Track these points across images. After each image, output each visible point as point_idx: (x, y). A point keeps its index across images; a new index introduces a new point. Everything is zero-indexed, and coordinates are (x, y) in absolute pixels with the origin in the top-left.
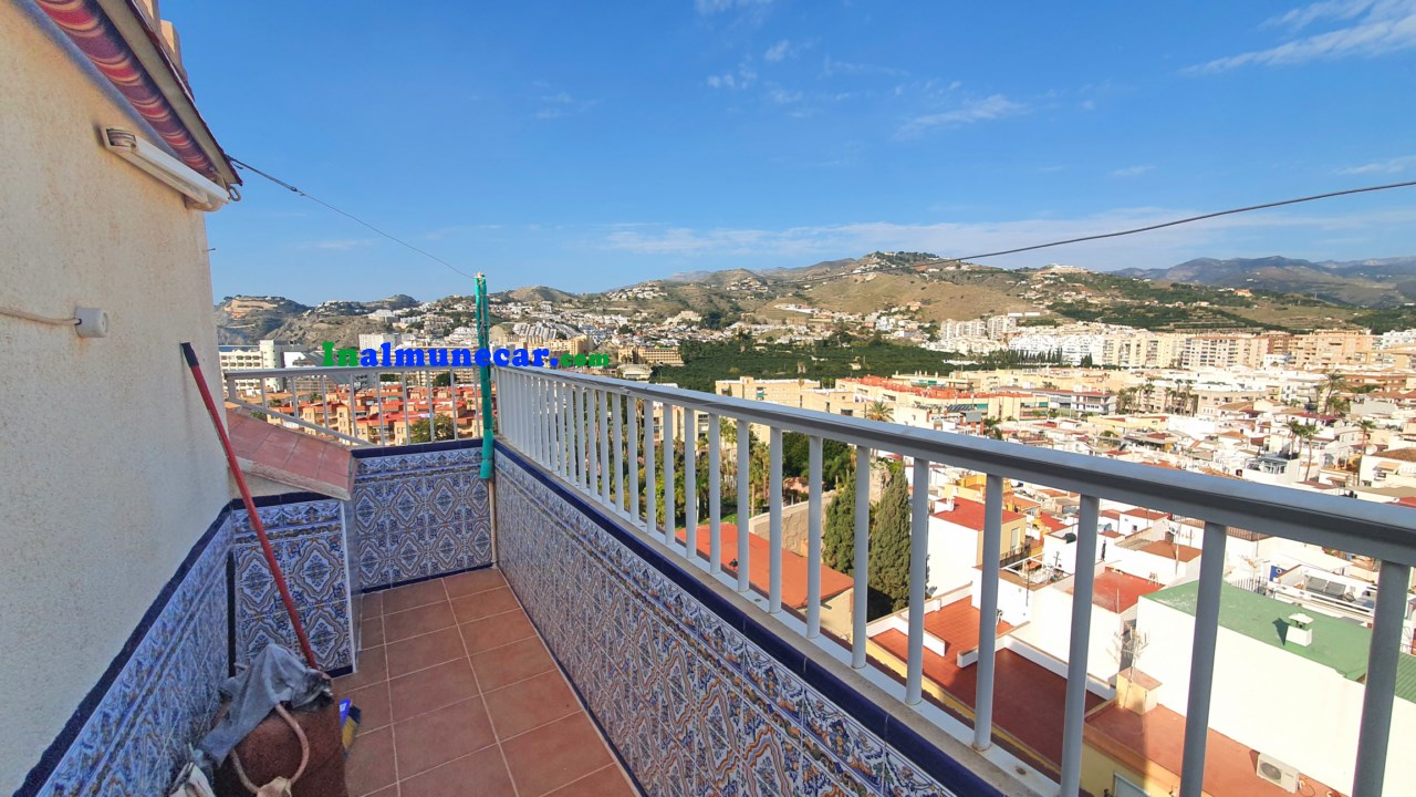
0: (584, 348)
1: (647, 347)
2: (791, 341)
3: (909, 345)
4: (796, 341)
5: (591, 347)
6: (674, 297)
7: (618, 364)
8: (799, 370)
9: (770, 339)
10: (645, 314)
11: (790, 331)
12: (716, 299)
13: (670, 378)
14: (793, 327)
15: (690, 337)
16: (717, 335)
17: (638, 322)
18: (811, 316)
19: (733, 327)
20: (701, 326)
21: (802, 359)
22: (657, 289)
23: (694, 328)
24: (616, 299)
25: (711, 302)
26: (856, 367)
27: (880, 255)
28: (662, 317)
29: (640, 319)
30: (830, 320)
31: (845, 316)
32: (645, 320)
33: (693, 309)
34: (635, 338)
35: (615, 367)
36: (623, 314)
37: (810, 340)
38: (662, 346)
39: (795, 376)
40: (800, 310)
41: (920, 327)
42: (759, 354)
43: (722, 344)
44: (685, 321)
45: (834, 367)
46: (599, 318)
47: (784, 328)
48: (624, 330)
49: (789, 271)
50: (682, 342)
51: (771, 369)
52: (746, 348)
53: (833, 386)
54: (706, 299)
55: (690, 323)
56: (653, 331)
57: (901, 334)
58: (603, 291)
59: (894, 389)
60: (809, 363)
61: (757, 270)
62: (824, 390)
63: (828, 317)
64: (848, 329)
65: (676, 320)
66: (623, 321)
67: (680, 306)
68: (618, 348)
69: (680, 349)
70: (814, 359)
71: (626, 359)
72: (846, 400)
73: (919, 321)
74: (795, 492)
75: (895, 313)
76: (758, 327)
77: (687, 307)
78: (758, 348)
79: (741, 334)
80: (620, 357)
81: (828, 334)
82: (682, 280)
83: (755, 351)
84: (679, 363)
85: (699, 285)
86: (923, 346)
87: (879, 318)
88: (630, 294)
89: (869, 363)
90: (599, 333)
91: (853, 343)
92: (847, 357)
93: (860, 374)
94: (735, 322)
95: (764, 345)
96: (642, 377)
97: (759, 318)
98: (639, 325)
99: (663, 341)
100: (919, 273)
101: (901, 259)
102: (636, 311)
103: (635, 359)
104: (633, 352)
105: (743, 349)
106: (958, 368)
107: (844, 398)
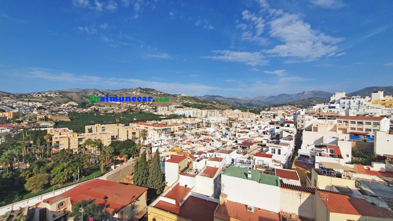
0: (16, 116)
1: (52, 114)
2: (113, 112)
3: (150, 113)
4: (115, 112)
5: (21, 114)
6: (65, 96)
7: (37, 121)
8: (117, 121)
9: (106, 111)
10: (51, 102)
11: (113, 109)
12: (84, 98)
13: (64, 126)
14: (114, 108)
15: (73, 111)
16: (85, 110)
17: (48, 105)
18: (120, 104)
19: (91, 107)
20: (78, 107)
21: (118, 117)
22: (58, 93)
23: (75, 108)
24: (36, 96)
25: (82, 99)
26: (135, 119)
27: (140, 88)
28: (60, 104)
29: (49, 104)
30: (126, 106)
31: (131, 105)
32: (52, 104)
33: (74, 101)
34: (46, 111)
35: (35, 123)
36: (40, 102)
37: (120, 111)
38: (60, 114)
39: (115, 123)
40: (116, 103)
41: (152, 108)
42: (102, 116)
43: (87, 113)
44: (70, 105)
45: (128, 120)
46: (26, 103)
47: (111, 108)
48: (40, 108)
49: (112, 91)
50: (69, 113)
51: (106, 121)
52: (97, 115)
53: (129, 125)
54: (80, 98)
55: (73, 106)
56: (55, 109)
57: (147, 110)
58: (29, 93)
59: (147, 125)
60: (120, 119)
61: (101, 89)
62: (126, 127)
63: (125, 105)
64: (132, 108)
65: (66, 105)
66: (39, 105)
67: (69, 100)
68: (36, 115)
69: (68, 115)
70: (121, 117)
71: (41, 120)
72: (134, 129)
73: (152, 106)
74: (118, 160)
75: (145, 104)
76: (101, 108)
77: (72, 100)
78: (101, 114)
79: (95, 110)
80: (38, 119)
81: (126, 110)
82: (70, 91)
83: (100, 115)
84: (69, 120)
85: (77, 93)
86: (153, 113)
87: (141, 105)
88: (44, 95)
89: (139, 118)
90: (26, 110)
91: (134, 112)
92: (132, 117)
93: (137, 122)
94: (92, 106)
95: (104, 113)
96: (49, 126)
97: (101, 105)
98: (48, 106)
99: (60, 112)
100: (151, 94)
101: (146, 90)
102: (46, 101)
103: (46, 119)
104: (45, 116)
105: (95, 115)
106: (163, 119)
107: (133, 129)
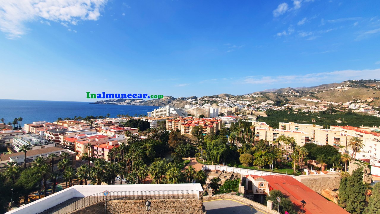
0: (237, 110)
1: (255, 111)
2: (308, 111)
3: (367, 115)
4: (311, 111)
5: (239, 110)
6: (265, 96)
7: (246, 115)
8: (312, 121)
9: (300, 110)
10: (255, 101)
11: (308, 107)
12: (279, 97)
13: (263, 120)
14: (309, 106)
15: (270, 108)
16: (279, 108)
17: (253, 103)
18: (318, 103)
19: (285, 106)
20: (274, 105)
21: (313, 117)
22: (259, 94)
23: (271, 106)
24: (247, 97)
25: (278, 98)
26: (338, 122)
27: (350, 81)
28: (260, 102)
29: (253, 102)
30: (326, 104)
31: (333, 103)
32: (255, 103)
33: (271, 100)
34: (252, 108)
35: (245, 116)
36: (248, 101)
37: (317, 111)
38: (260, 111)
39: (311, 123)
40: (312, 101)
41: (372, 108)
42: (295, 115)
43: (281, 111)
44: (268, 103)
45: (328, 121)
46: (241, 102)
47: (306, 106)
48: (249, 105)
49: (308, 88)
50: (267, 110)
51: (300, 120)
52: (290, 112)
53: (329, 128)
54: (276, 97)
55: (270, 104)
56: (257, 106)
57: (363, 110)
58: (243, 95)
59: (361, 132)
60: (316, 119)
62: (325, 129)
63: (325, 103)
64: (335, 108)
65: (265, 103)
66: (248, 103)
67: (267, 99)
68: (246, 110)
69: (266, 112)
70: (318, 117)
71: (249, 114)
72: (336, 134)
73: (373, 106)
74: (313, 166)
75: (359, 103)
76: (295, 106)
77: (269, 99)
78: (295, 113)
79: (288, 108)
80: (247, 113)
81: (325, 109)
82: (268, 91)
83: (294, 114)
84: (266, 116)
85: (273, 93)
86: (375, 116)
87: (350, 104)
88: (251, 96)
89: (346, 121)
90: (241, 106)
91: (337, 113)
92: (335, 118)
93: (343, 125)
94: (286, 104)
95: (298, 112)
96: (253, 119)
97: (295, 103)
98: (253, 104)
99: (260, 109)
100: (372, 87)
101: (362, 82)
102: (252, 100)
103: (252, 114)
104: (251, 112)
105: (289, 113)
107: (335, 133)
